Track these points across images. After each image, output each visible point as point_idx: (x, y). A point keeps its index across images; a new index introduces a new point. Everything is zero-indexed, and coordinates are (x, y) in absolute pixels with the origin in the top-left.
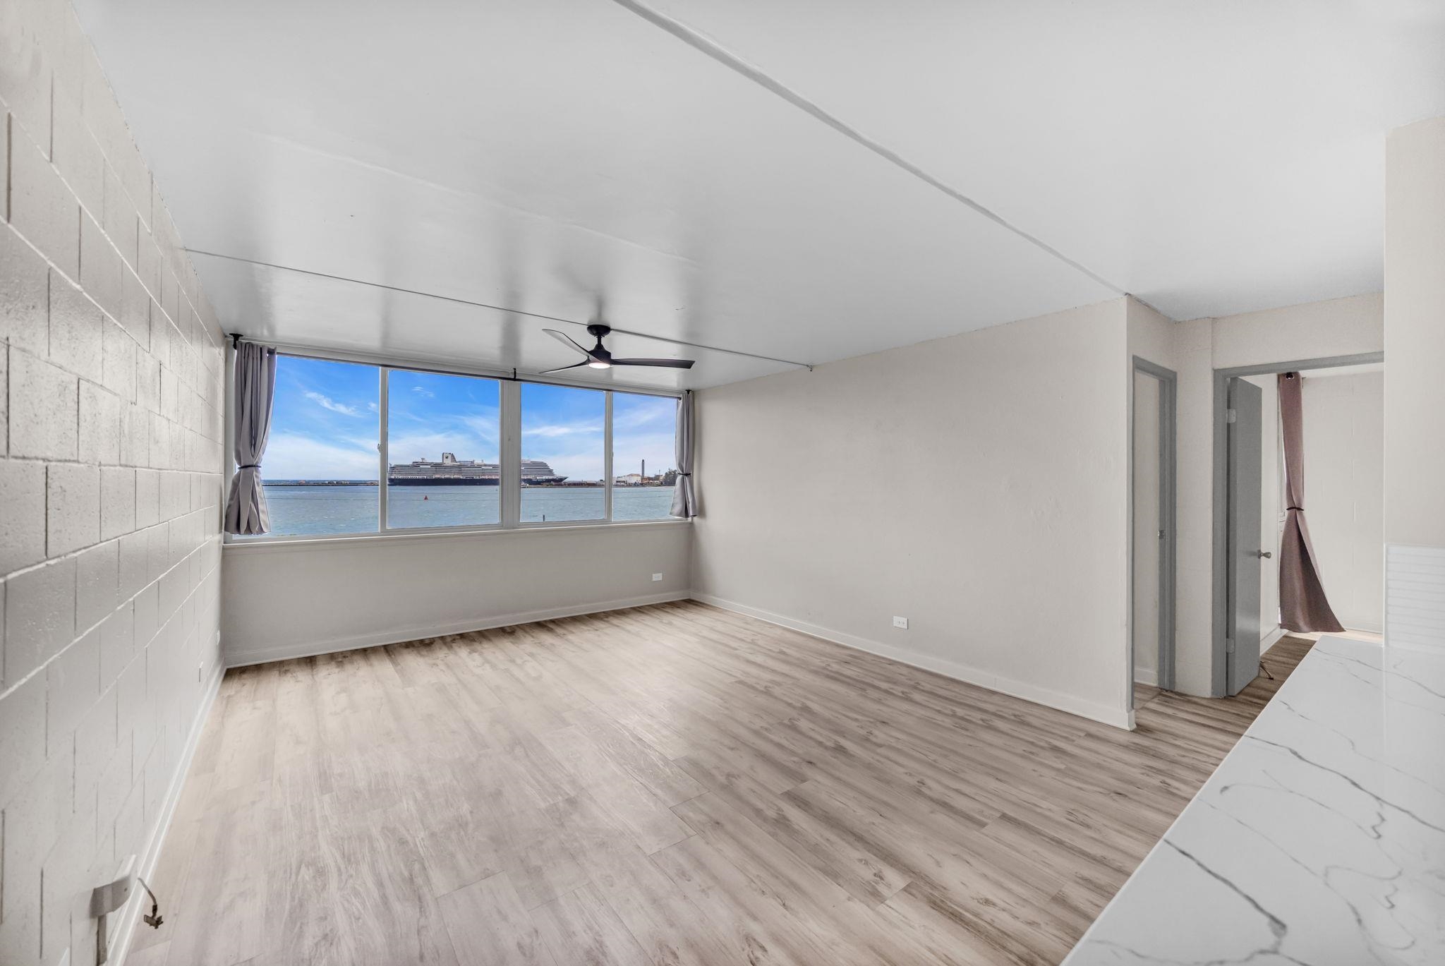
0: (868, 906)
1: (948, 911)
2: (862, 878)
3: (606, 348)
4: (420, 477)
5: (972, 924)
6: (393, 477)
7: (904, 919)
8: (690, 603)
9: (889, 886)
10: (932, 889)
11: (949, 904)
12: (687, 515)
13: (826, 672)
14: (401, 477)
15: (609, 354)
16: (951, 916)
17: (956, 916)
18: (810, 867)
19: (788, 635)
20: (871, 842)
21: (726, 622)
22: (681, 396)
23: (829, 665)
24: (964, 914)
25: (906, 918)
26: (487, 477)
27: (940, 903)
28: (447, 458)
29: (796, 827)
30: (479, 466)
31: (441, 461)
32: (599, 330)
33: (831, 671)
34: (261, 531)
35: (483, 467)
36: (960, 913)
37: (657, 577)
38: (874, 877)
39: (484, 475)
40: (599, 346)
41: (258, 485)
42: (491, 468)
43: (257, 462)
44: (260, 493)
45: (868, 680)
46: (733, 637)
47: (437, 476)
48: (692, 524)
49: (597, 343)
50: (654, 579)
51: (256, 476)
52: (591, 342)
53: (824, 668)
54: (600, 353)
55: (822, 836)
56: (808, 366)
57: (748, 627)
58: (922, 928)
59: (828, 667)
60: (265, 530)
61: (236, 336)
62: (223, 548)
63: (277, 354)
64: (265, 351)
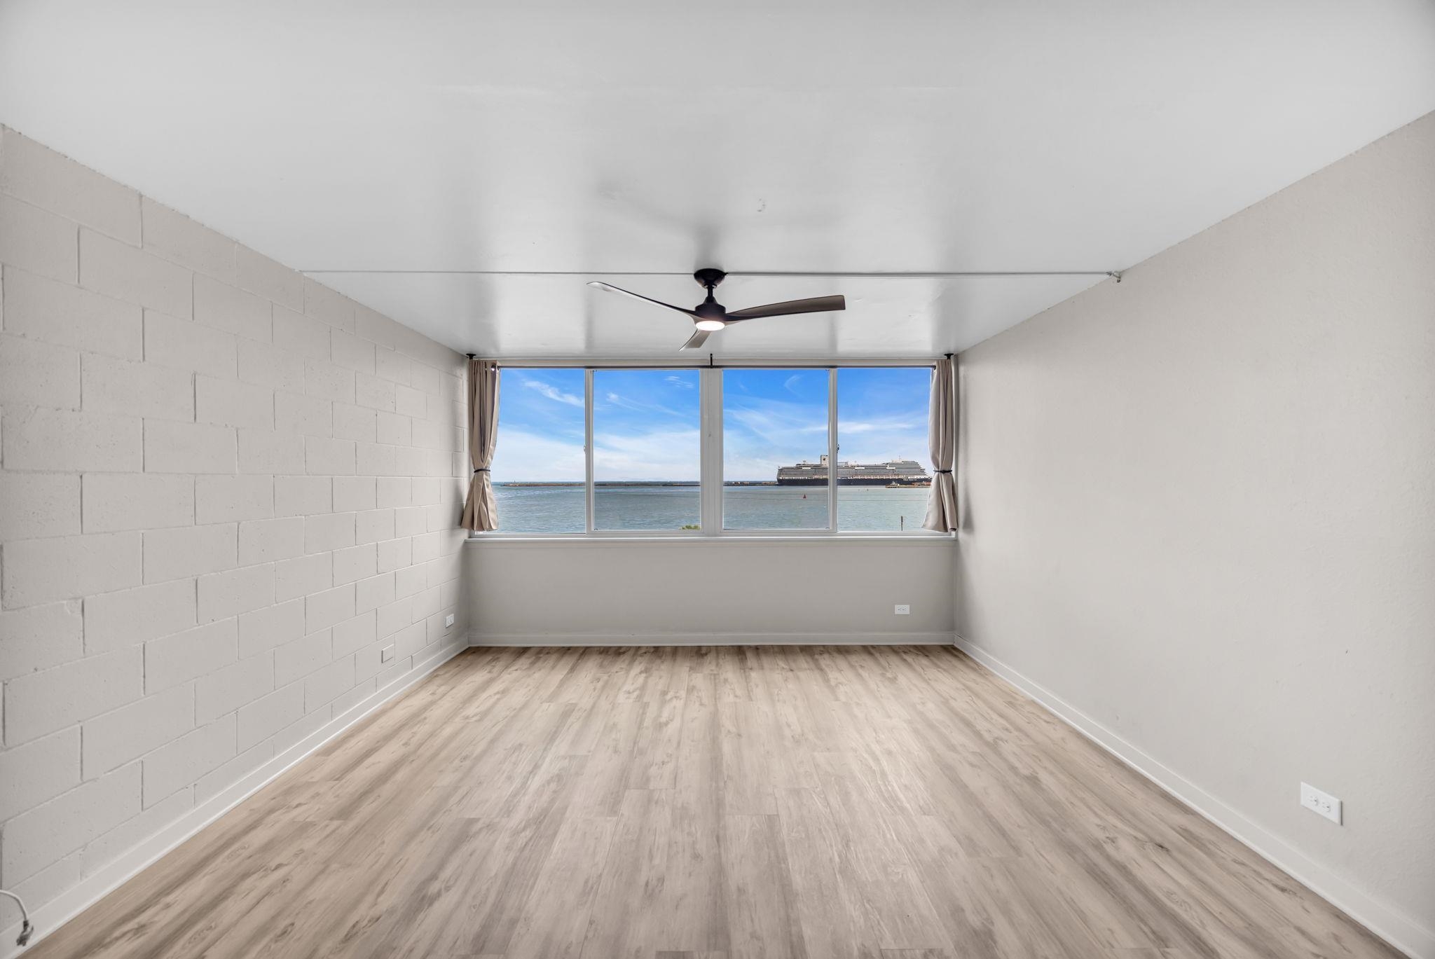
3: (719, 301)
4: (803, 478)
6: (781, 478)
8: (951, 651)
12: (946, 529)
13: (1094, 855)
14: (787, 478)
15: (722, 309)
19: (1073, 745)
21: (977, 695)
22: (935, 364)
23: (1113, 841)
26: (859, 477)
28: (824, 460)
30: (853, 467)
31: (819, 463)
32: (710, 277)
33: (1108, 858)
34: (490, 528)
35: (856, 468)
37: (903, 609)
39: (856, 475)
40: (710, 299)
41: (488, 487)
42: (864, 468)
43: (486, 467)
44: (489, 494)
45: (1192, 916)
46: (968, 724)
47: (816, 477)
48: (956, 540)
49: (707, 295)
50: (897, 612)
51: (487, 480)
52: (697, 294)
53: (1098, 846)
54: (710, 309)
56: (1110, 274)
57: (1010, 712)
59: (1109, 848)
60: (494, 527)
61: (471, 356)
62: (466, 543)
63: (499, 367)
64: (489, 365)
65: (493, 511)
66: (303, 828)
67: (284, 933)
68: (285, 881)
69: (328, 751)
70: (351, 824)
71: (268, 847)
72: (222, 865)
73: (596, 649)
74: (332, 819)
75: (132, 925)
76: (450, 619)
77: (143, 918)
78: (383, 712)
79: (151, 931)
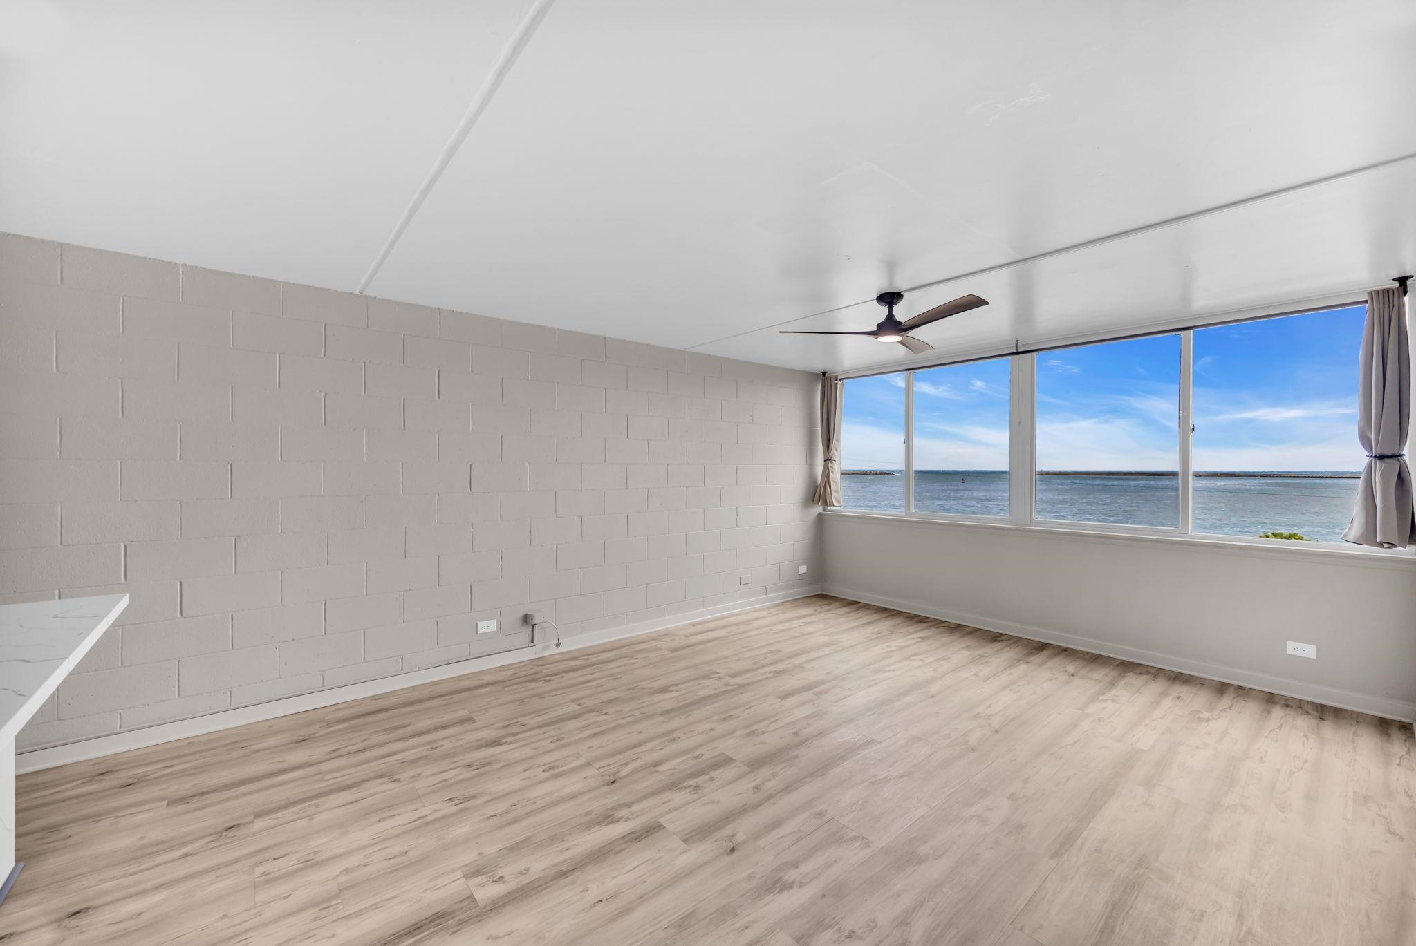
0: (466, 865)
1: (425, 924)
2: (501, 867)
3: (897, 317)
5: (397, 941)
7: (436, 887)
9: (483, 885)
10: (459, 920)
11: (432, 930)
15: (899, 323)
16: (417, 926)
17: (415, 930)
18: (533, 833)
20: (551, 883)
22: (1366, 298)
24: (413, 937)
25: (437, 889)
27: (439, 921)
29: (594, 829)
32: (889, 299)
36: (415, 936)
37: (1302, 650)
38: (500, 875)
40: (890, 317)
43: (833, 457)
44: (833, 478)
49: (887, 314)
51: (834, 468)
54: (888, 325)
55: (575, 845)
58: (419, 898)
60: (835, 504)
61: (824, 373)
62: (820, 515)
63: (840, 380)
64: (833, 380)
65: (836, 491)
66: (657, 649)
67: (617, 679)
68: (634, 664)
69: (694, 625)
70: (672, 655)
71: (639, 651)
72: (623, 651)
73: (906, 615)
74: (669, 650)
75: (586, 657)
76: (803, 569)
77: (590, 657)
78: (737, 615)
79: (589, 661)
